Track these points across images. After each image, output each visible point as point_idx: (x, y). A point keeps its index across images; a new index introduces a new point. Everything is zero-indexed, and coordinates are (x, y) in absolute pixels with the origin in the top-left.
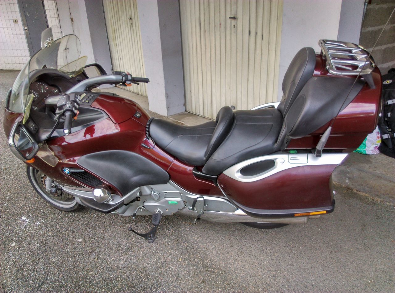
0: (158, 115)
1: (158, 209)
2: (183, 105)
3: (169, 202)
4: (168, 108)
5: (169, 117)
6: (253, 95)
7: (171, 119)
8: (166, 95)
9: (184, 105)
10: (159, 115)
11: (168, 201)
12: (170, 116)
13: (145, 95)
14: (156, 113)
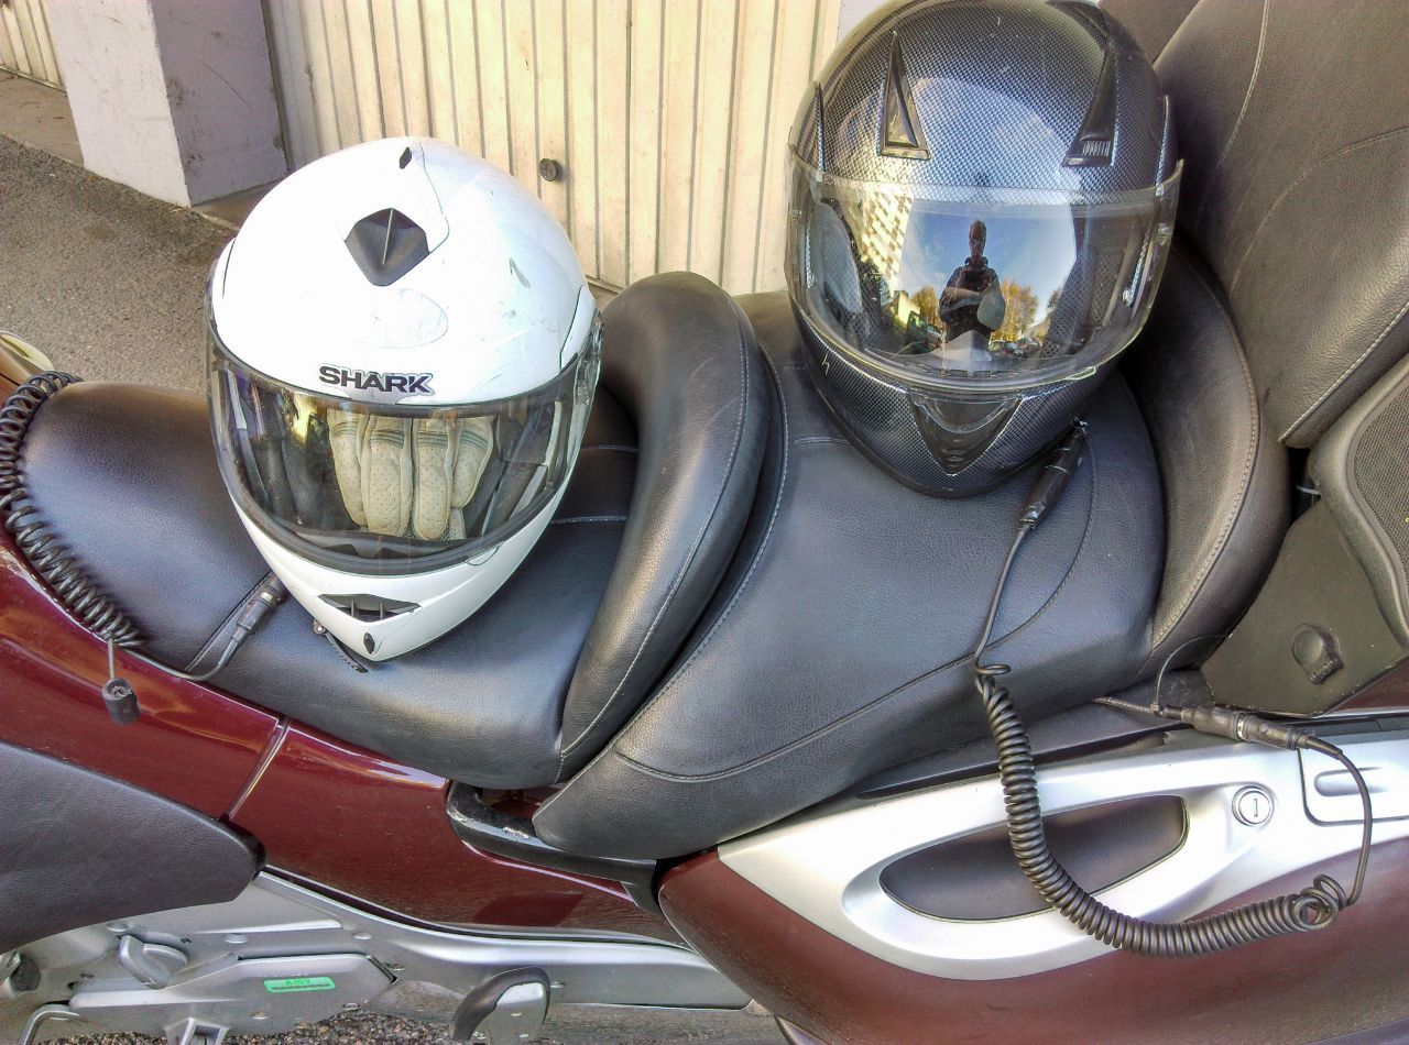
0: (137, 198)
1: (192, 1022)
2: (271, 145)
3: (269, 985)
4: (190, 161)
5: (199, 211)
6: (661, 106)
7: (214, 220)
8: (168, 87)
9: (276, 146)
10: (140, 194)
11: (257, 982)
12: (205, 203)
13: (52, 78)
14: (123, 186)
